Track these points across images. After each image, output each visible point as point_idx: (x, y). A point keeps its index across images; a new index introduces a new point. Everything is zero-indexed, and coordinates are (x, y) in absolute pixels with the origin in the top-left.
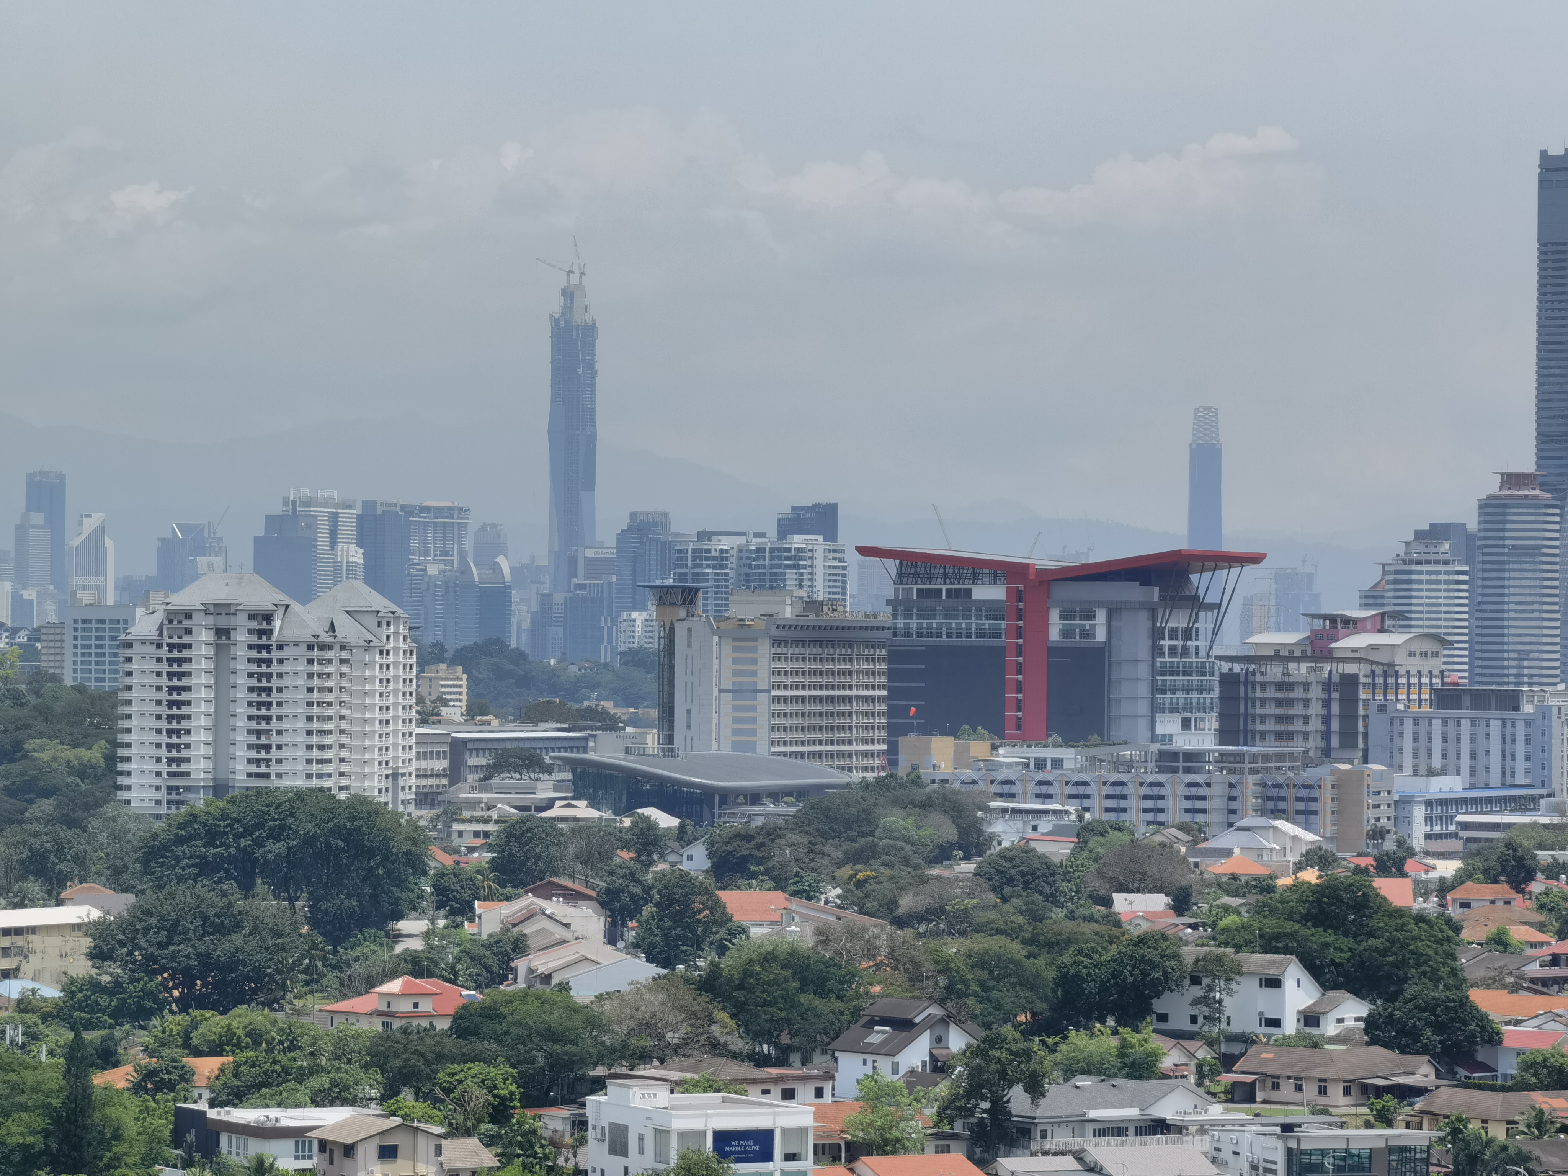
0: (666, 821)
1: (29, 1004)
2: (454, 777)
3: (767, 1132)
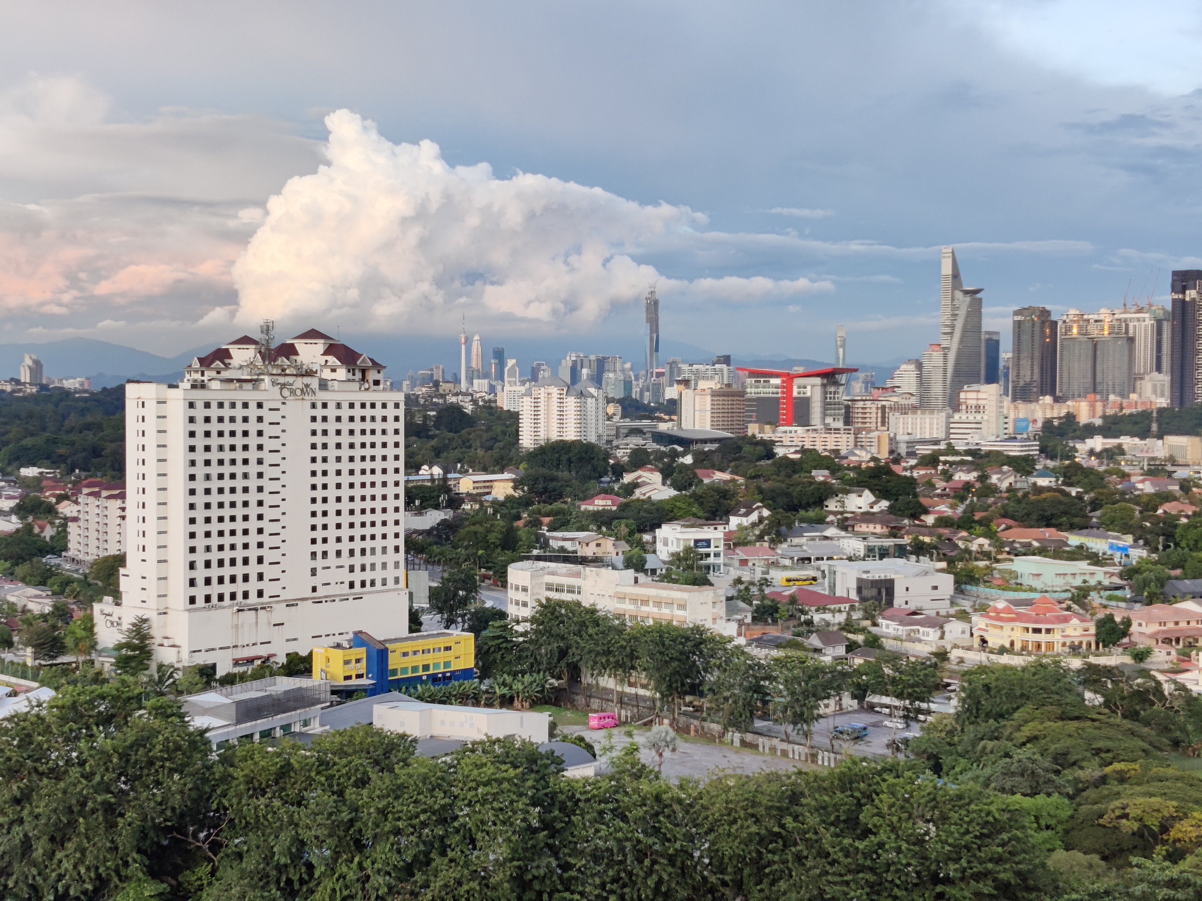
0: (680, 449)
1: (495, 502)
2: (617, 436)
3: (709, 539)
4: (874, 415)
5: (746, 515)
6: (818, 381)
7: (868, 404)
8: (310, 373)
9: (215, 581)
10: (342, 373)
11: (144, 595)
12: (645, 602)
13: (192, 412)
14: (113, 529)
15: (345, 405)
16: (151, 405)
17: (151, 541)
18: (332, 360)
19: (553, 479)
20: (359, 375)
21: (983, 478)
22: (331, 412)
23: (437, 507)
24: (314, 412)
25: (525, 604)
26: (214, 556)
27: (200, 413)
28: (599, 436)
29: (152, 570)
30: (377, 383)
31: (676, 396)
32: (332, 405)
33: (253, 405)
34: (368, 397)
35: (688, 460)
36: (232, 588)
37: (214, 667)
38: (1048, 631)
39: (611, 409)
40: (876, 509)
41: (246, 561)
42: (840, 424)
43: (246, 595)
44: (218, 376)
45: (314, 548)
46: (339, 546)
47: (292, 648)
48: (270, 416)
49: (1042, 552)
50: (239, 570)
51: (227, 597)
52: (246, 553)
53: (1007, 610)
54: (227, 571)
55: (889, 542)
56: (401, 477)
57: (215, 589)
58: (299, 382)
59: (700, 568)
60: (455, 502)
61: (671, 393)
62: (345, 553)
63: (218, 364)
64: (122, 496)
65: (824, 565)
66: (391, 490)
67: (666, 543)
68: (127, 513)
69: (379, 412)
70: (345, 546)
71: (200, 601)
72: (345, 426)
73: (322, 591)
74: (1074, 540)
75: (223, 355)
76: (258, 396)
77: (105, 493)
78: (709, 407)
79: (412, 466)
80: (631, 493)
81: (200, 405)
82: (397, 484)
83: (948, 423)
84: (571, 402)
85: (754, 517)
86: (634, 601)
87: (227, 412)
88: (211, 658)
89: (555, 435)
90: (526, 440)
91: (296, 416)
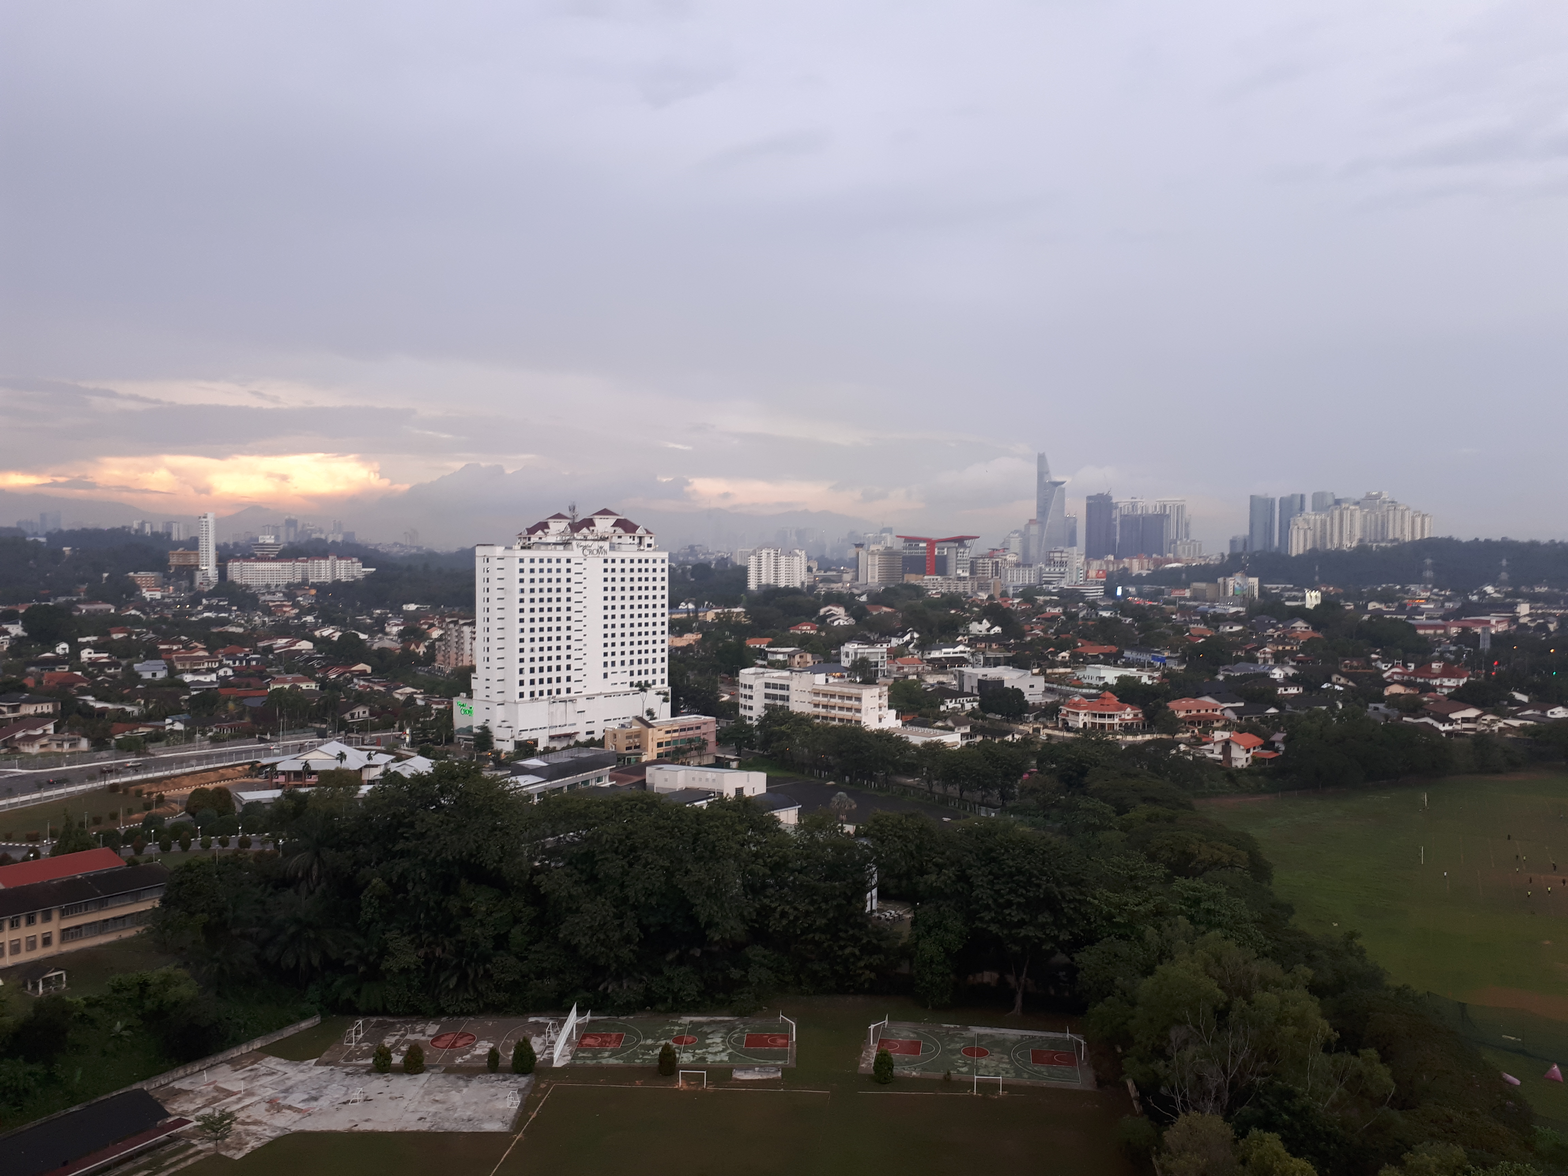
2: (815, 583)
3: (877, 653)
4: (990, 568)
5: (903, 636)
6: (952, 544)
7: (987, 560)
8: (603, 539)
9: (537, 682)
10: (625, 539)
11: (488, 692)
12: (833, 696)
13: (522, 566)
14: (467, 647)
15: (627, 561)
16: (494, 561)
17: (493, 655)
18: (620, 531)
20: (637, 541)
22: (618, 566)
23: (691, 631)
24: (606, 566)
25: (753, 698)
26: (537, 665)
27: (527, 566)
28: (803, 583)
29: (493, 674)
30: (649, 546)
31: (854, 556)
32: (618, 561)
33: (564, 561)
34: (643, 556)
35: (864, 599)
36: (549, 686)
37: (536, 742)
40: (992, 632)
41: (558, 668)
42: (967, 574)
43: (558, 692)
44: (540, 541)
45: (606, 659)
46: (623, 658)
47: (591, 728)
48: (575, 568)
49: (1105, 661)
50: (554, 674)
51: (546, 693)
52: (559, 662)
53: (1081, 702)
54: (546, 675)
55: (1000, 655)
56: (666, 610)
57: (537, 688)
58: (596, 545)
59: (870, 671)
60: (704, 627)
61: (851, 555)
62: (627, 663)
63: (540, 532)
64: (473, 624)
65: (956, 670)
66: (659, 620)
67: (847, 655)
68: (476, 635)
69: (651, 566)
70: (627, 658)
71: (527, 696)
72: (627, 575)
73: (611, 689)
74: (1128, 654)
75: (543, 526)
76: (567, 554)
77: (461, 622)
78: (877, 563)
79: (674, 602)
80: (824, 621)
81: (527, 561)
82: (663, 615)
83: (1043, 573)
84: (784, 559)
85: (908, 637)
86: (825, 695)
87: (546, 566)
88: (533, 735)
89: (772, 582)
90: (752, 585)
91: (594, 568)
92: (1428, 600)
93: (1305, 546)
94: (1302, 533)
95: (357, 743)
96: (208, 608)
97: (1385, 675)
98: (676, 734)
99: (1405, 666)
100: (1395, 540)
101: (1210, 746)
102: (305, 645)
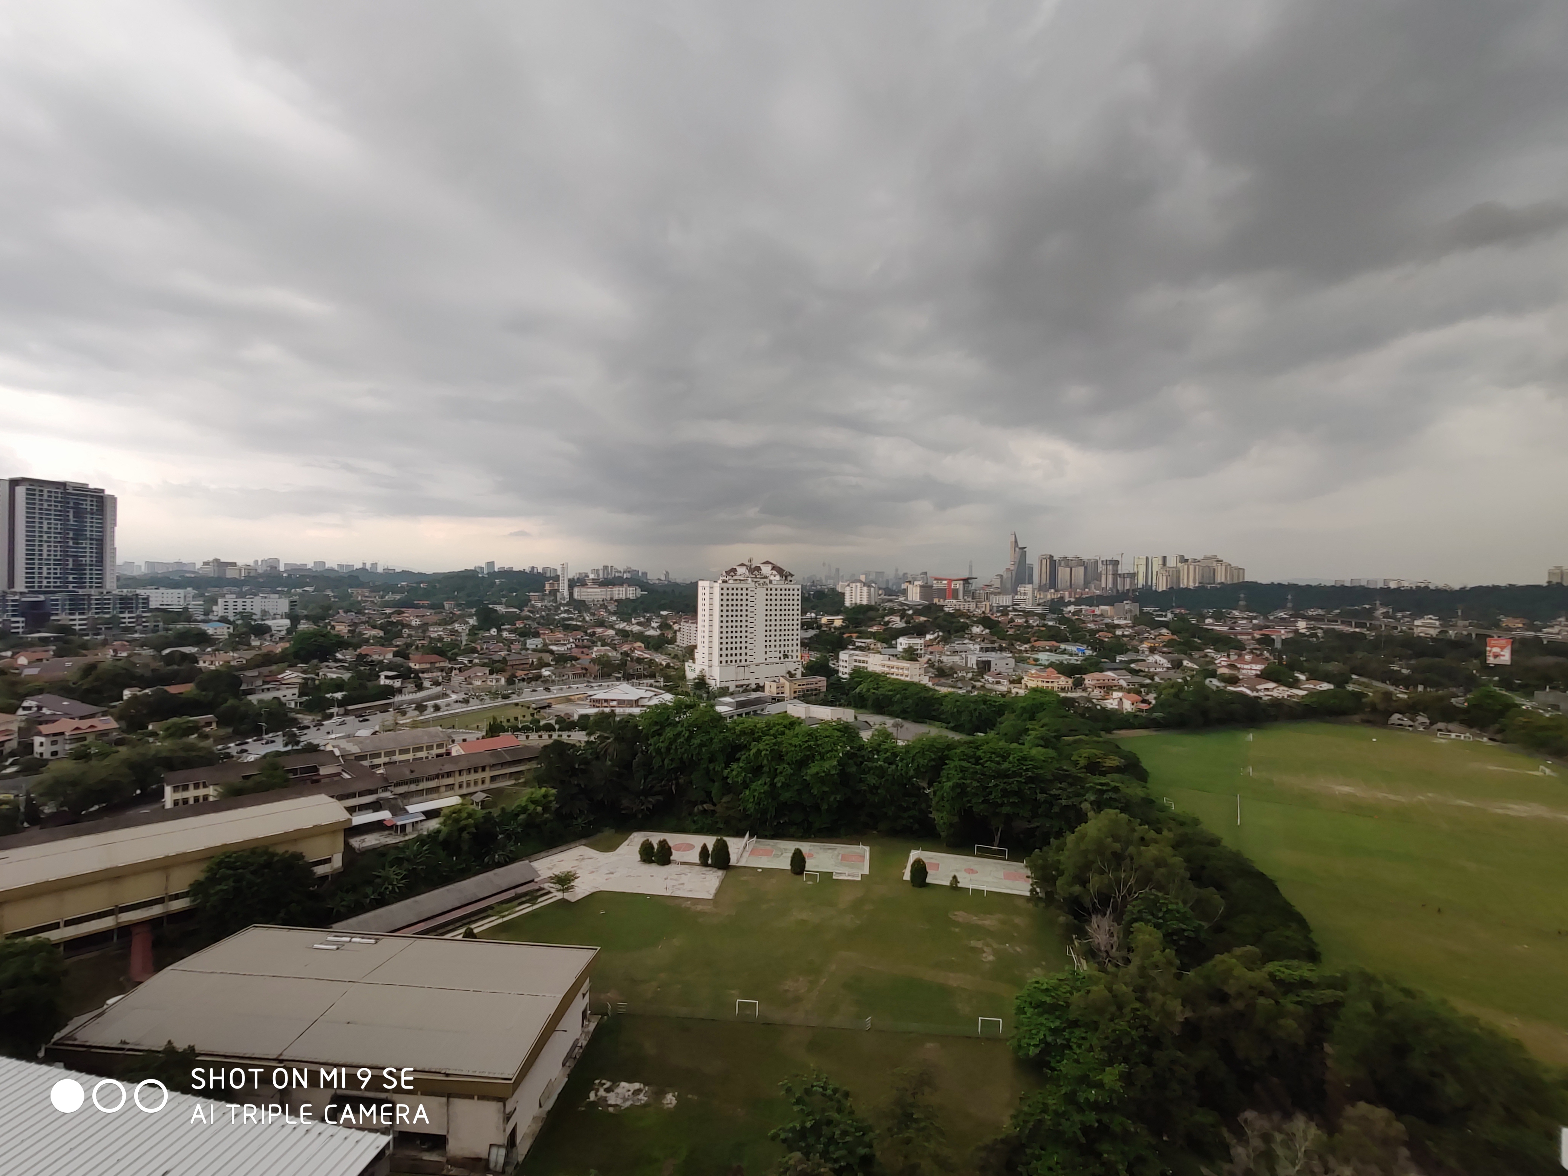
0: (907, 608)
1: (835, 628)
2: (883, 602)
3: (917, 642)
4: (983, 596)
5: (933, 634)
6: (961, 582)
7: (981, 591)
8: (766, 577)
9: (729, 655)
10: (778, 578)
11: (703, 660)
12: (893, 668)
13: (722, 592)
14: (693, 635)
16: (708, 589)
17: (706, 640)
18: (774, 572)
19: (857, 619)
20: (784, 578)
21: (1027, 622)
22: (774, 592)
23: (813, 629)
24: (767, 592)
25: (846, 667)
26: (729, 646)
27: (725, 592)
28: (876, 603)
29: (706, 650)
30: (791, 581)
31: (905, 587)
32: (774, 590)
33: (744, 589)
34: (787, 587)
35: (910, 612)
36: (736, 658)
37: (728, 688)
38: (1052, 682)
39: (880, 592)
40: (984, 633)
41: (741, 648)
42: (970, 599)
43: (740, 661)
44: (732, 578)
45: (766, 644)
46: (775, 643)
47: (757, 681)
48: (750, 594)
49: (1050, 651)
50: (738, 651)
51: (734, 661)
52: (741, 645)
53: (1036, 673)
54: (734, 652)
55: (989, 646)
56: (800, 617)
57: (729, 658)
58: (762, 581)
59: (914, 654)
60: (819, 627)
61: (903, 586)
62: (778, 646)
63: (732, 574)
64: (697, 623)
65: (963, 655)
66: (795, 622)
67: (901, 644)
68: (698, 629)
69: (791, 592)
70: (778, 643)
71: (724, 662)
72: (779, 597)
73: (769, 661)
74: (1063, 646)
75: (734, 570)
76: (747, 586)
77: (690, 621)
78: (918, 591)
79: (804, 612)
80: (888, 625)
81: (725, 589)
82: (798, 620)
83: (1013, 599)
84: (865, 589)
85: (936, 635)
86: (888, 667)
87: (735, 592)
88: (727, 684)
89: (858, 602)
90: (847, 603)
91: (761, 592)
92: (1243, 618)
93: (1167, 586)
94: (1165, 578)
95: (636, 685)
96: (565, 612)
97: (1217, 662)
98: (804, 687)
99: (1228, 656)
100: (1222, 583)
101: (1110, 701)
102: (611, 632)
